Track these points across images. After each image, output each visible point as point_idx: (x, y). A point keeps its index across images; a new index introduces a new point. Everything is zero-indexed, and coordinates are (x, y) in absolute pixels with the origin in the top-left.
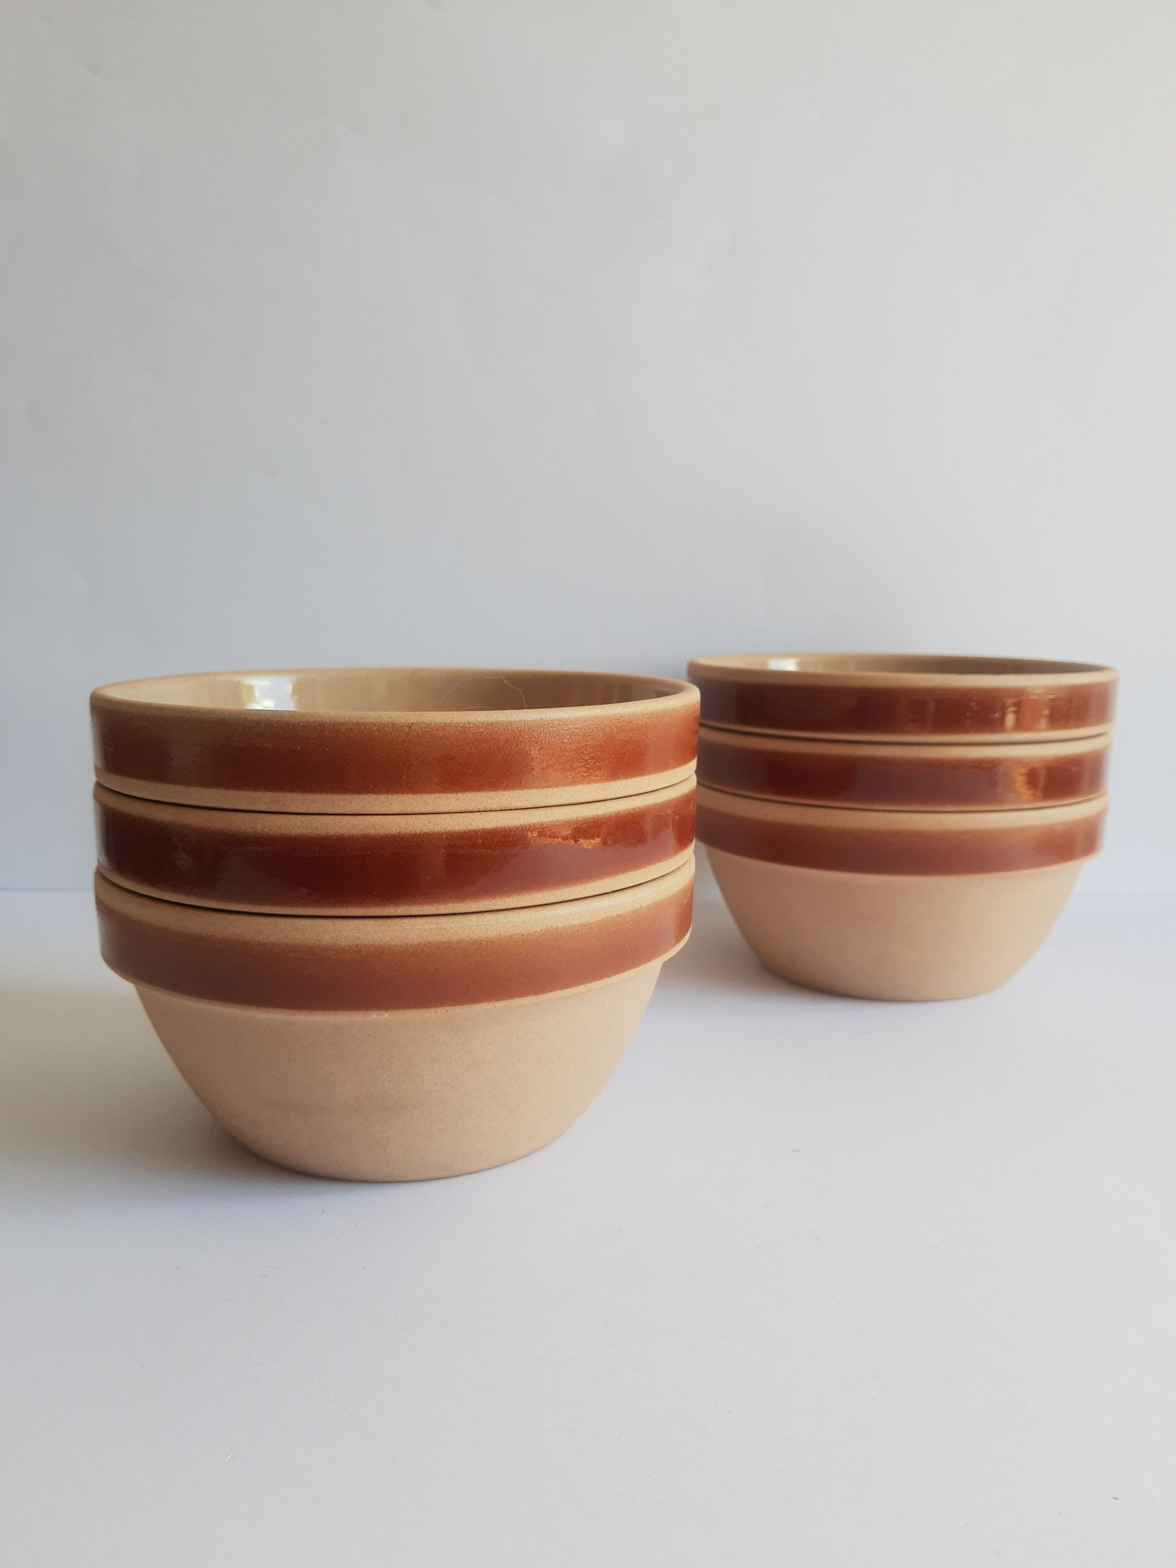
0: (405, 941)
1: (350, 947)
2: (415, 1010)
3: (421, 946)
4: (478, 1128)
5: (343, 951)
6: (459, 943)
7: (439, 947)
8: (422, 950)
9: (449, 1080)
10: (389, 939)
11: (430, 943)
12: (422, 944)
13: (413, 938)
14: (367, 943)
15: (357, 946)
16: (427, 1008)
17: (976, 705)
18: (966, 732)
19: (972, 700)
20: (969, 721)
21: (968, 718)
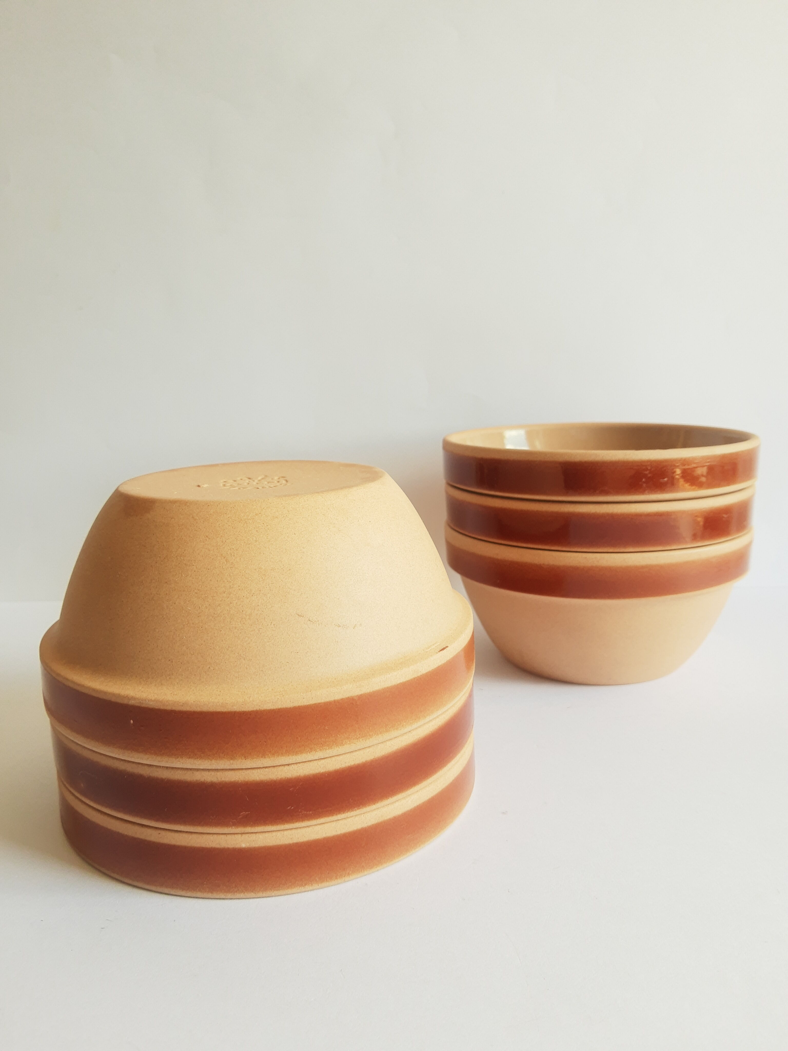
17: (650, 473)
18: (643, 492)
19: (647, 469)
20: (644, 485)
21: (644, 482)
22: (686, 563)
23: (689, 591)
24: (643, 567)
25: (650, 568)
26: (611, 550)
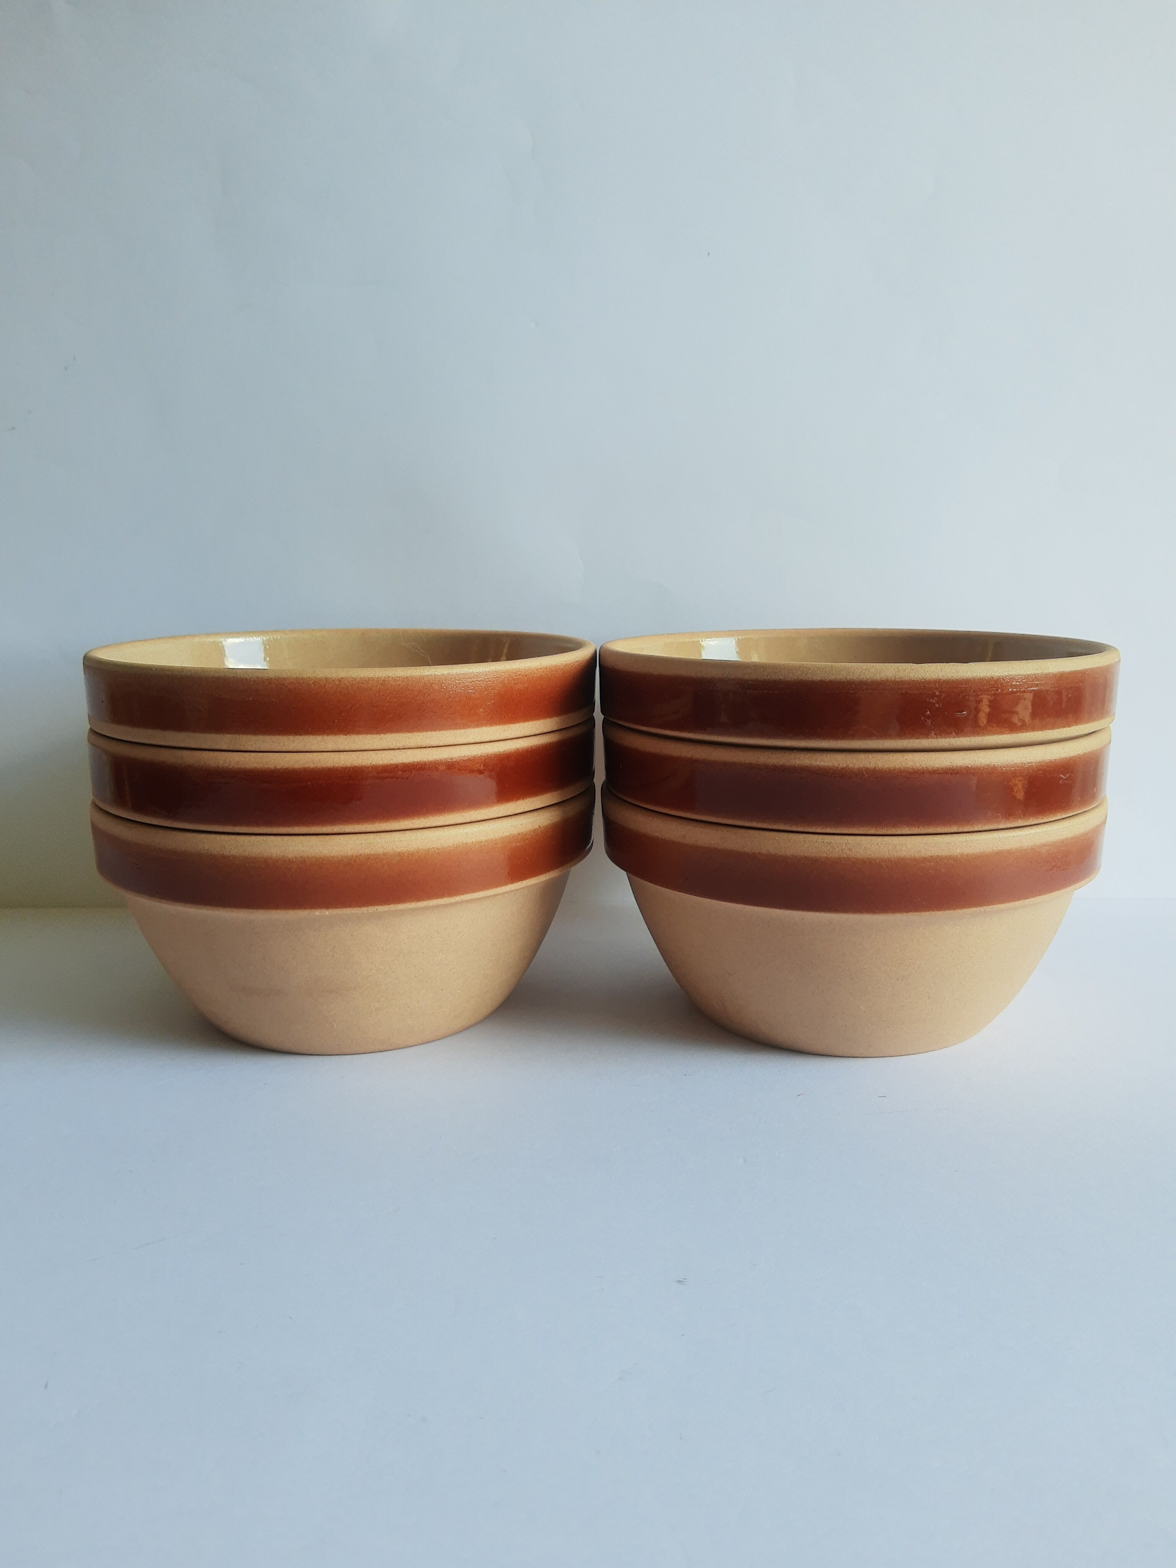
0: (341, 854)
1: (296, 858)
2: (350, 909)
4: (408, 1007)
5: (291, 861)
6: (385, 855)
8: (355, 861)
9: (382, 967)
10: (327, 852)
11: (361, 855)
12: (355, 856)
13: (347, 851)
14: (310, 855)
15: (302, 857)
16: (359, 906)
17: (938, 702)
18: (926, 735)
19: (933, 695)
20: (929, 722)
21: (928, 717)
22: (998, 854)
23: (1003, 902)
24: (924, 860)
25: (936, 861)
26: (872, 831)
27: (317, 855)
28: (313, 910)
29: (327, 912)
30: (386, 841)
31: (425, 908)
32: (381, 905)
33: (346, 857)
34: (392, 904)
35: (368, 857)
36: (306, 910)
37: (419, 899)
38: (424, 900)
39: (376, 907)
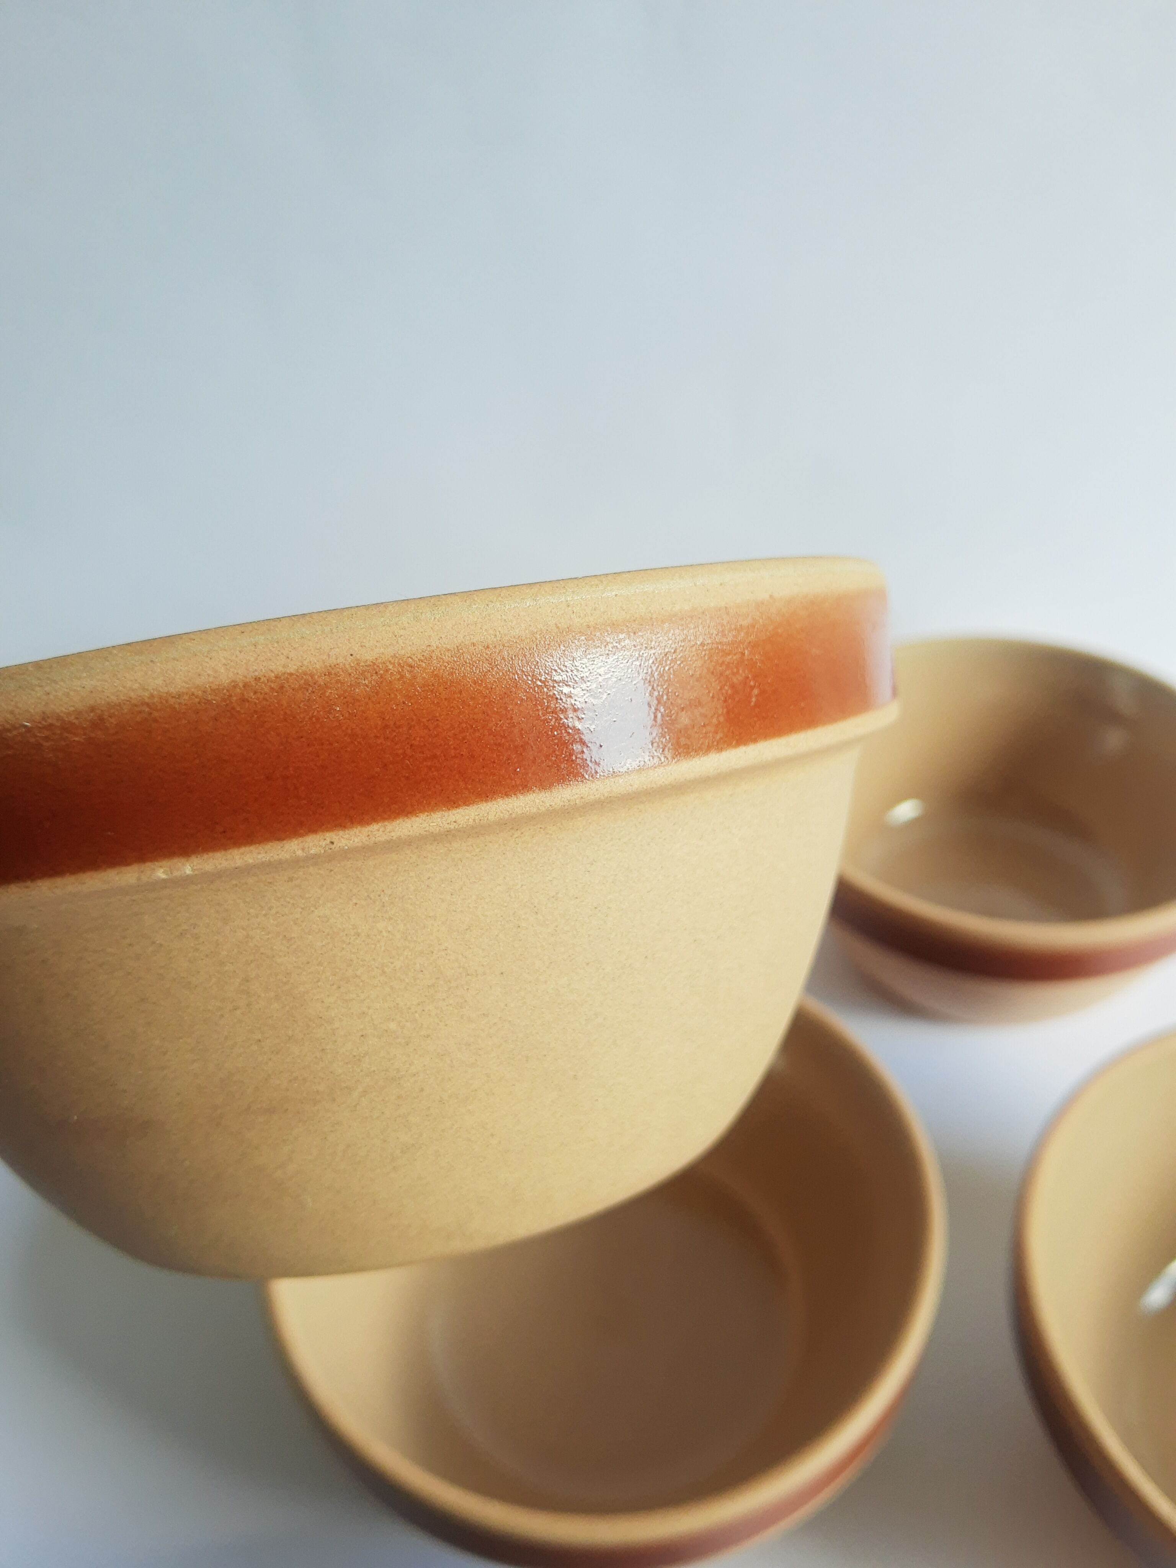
0: (199, 681)
1: (78, 713)
2: (252, 848)
3: (238, 690)
4: (492, 1135)
5: (67, 727)
6: (330, 674)
7: (282, 687)
8: (243, 700)
9: (393, 1026)
10: (160, 682)
11: (257, 679)
12: (241, 685)
13: (216, 671)
14: (113, 698)
15: (92, 709)
16: (280, 839)
27: (132, 694)
28: (148, 864)
29: (187, 867)
30: (327, 629)
31: (476, 831)
32: (342, 826)
33: (215, 691)
34: (374, 820)
35: (281, 683)
36: (128, 868)
37: (453, 801)
38: (467, 802)
39: (330, 836)
